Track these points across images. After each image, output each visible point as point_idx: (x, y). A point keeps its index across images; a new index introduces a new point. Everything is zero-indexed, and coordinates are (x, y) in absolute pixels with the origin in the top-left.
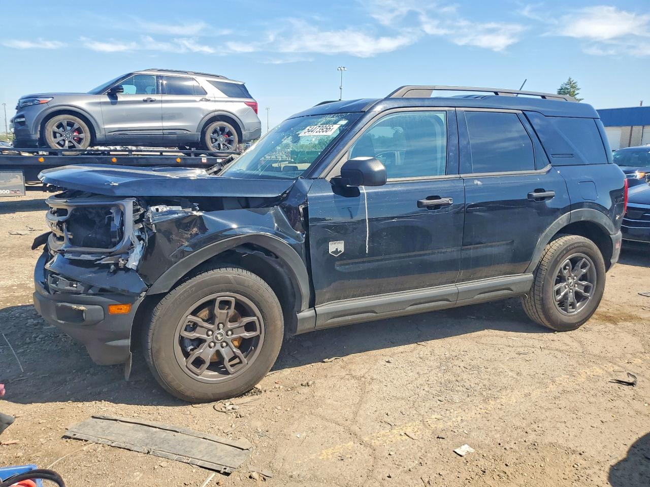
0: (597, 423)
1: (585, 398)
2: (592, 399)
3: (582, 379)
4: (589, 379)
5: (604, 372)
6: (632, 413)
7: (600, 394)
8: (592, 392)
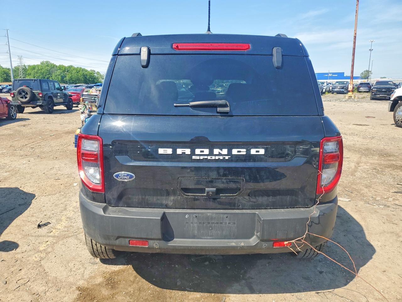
0: (46, 205)
1: (56, 211)
2: (53, 212)
3: (63, 218)
4: (61, 220)
5: (56, 227)
6: (35, 215)
7: (51, 216)
8: (55, 215)
